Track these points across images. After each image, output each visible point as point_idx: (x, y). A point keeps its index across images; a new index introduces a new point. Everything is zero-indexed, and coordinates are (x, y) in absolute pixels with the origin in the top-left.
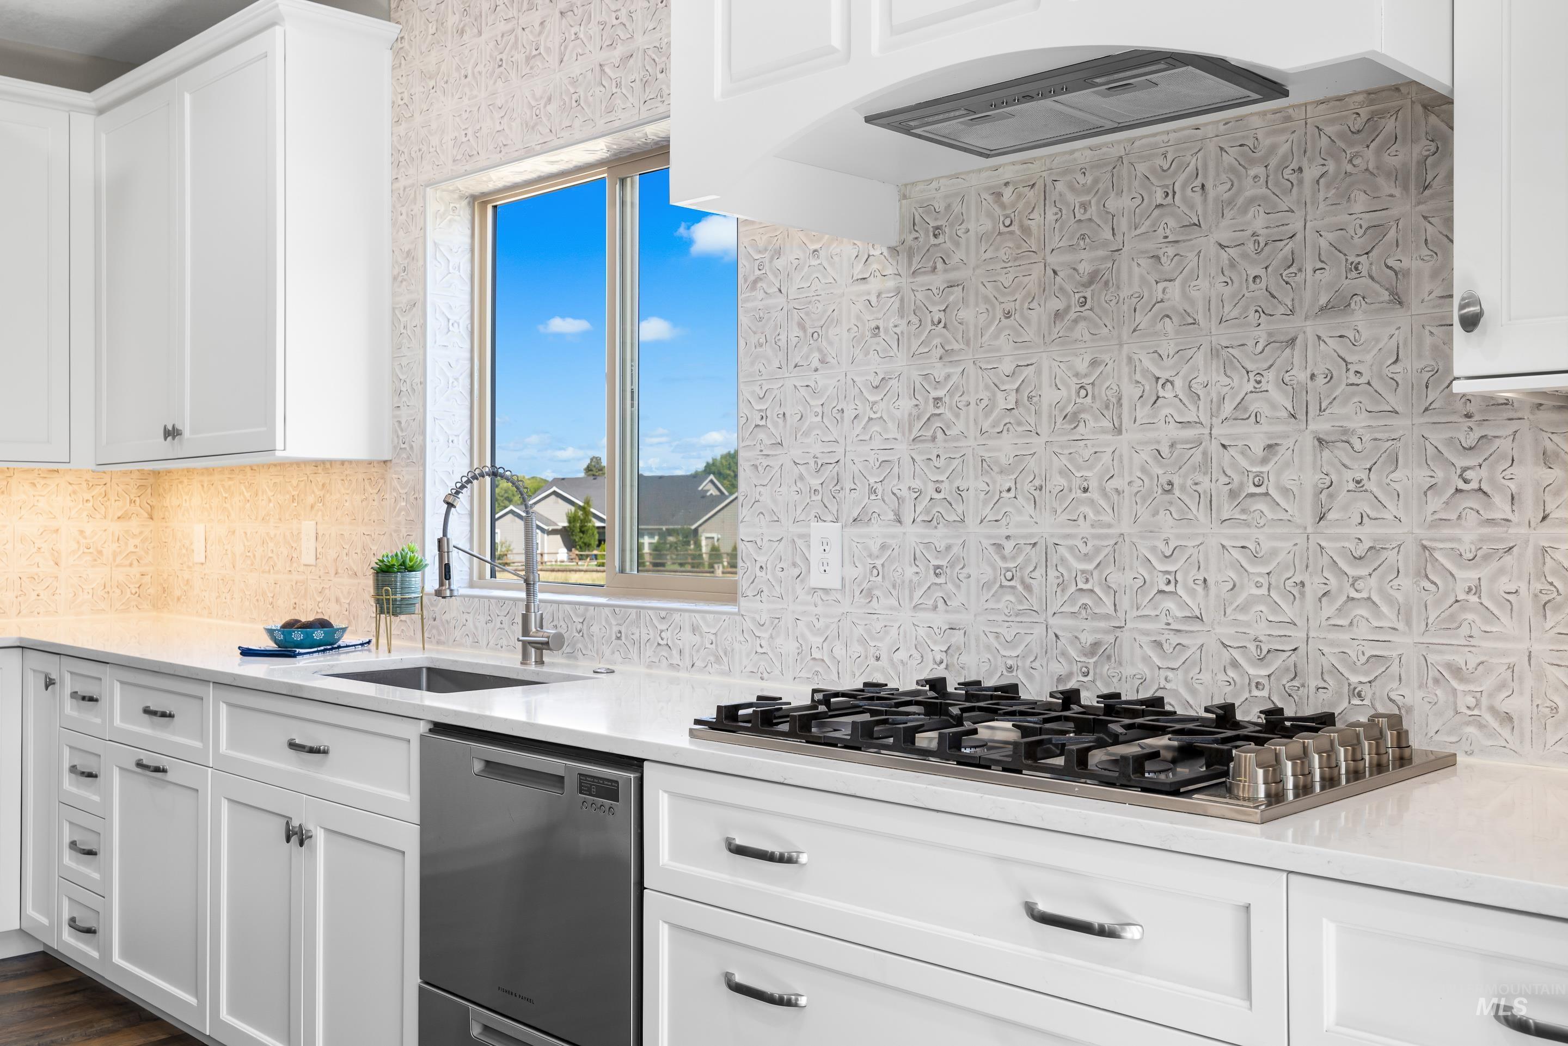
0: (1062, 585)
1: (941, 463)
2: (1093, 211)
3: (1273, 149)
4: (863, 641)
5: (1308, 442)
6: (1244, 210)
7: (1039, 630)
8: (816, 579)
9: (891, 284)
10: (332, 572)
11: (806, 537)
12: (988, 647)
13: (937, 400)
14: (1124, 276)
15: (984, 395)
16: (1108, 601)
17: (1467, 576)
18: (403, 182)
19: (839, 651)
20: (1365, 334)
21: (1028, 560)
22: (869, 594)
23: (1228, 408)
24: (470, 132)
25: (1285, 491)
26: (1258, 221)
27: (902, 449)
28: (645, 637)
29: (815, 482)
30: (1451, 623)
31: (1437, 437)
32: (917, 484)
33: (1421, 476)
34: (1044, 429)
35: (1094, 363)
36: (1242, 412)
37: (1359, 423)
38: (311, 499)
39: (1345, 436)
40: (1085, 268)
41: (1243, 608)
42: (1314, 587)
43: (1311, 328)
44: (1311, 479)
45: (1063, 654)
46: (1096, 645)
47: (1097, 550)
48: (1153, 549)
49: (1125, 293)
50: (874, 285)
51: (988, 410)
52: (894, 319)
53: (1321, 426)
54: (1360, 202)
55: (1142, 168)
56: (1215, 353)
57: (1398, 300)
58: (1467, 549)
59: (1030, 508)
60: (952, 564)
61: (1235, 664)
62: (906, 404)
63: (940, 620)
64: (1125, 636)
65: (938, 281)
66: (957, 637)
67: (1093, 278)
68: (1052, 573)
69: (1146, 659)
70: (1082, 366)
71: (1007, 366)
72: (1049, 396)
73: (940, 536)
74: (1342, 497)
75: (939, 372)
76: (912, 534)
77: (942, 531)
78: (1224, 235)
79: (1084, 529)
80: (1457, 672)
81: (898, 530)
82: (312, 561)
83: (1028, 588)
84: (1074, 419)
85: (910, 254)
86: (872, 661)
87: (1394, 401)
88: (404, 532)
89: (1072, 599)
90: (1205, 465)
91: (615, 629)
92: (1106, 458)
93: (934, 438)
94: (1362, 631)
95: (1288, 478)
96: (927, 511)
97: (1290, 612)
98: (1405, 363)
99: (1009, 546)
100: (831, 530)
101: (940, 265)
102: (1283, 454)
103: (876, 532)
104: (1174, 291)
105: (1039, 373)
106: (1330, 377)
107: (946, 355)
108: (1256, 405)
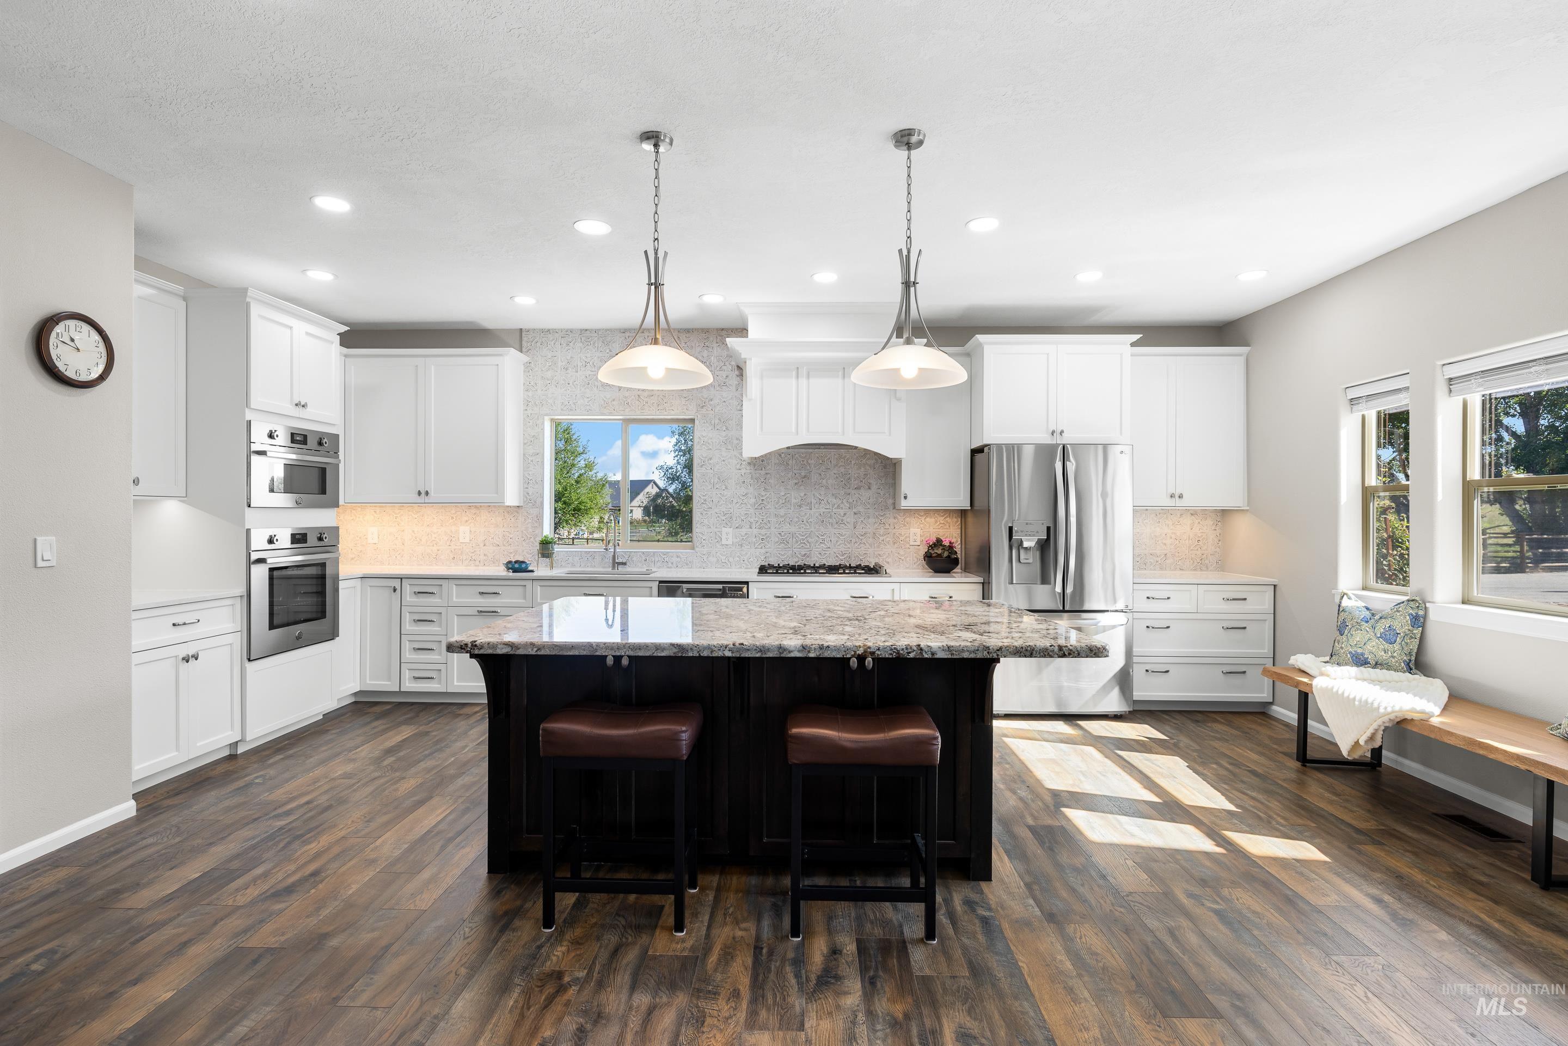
0: (797, 542)
1: (763, 514)
2: (805, 463)
3: (845, 456)
4: (738, 557)
5: (852, 513)
6: (839, 467)
7: (790, 552)
8: (724, 542)
9: (748, 471)
11: (721, 532)
12: (777, 556)
13: (763, 500)
14: (813, 478)
15: (777, 500)
16: (808, 545)
17: (881, 538)
18: (530, 412)
19: (731, 560)
20: (864, 494)
21: (788, 537)
22: (741, 545)
23: (836, 506)
24: (571, 402)
25: (848, 523)
26: (842, 470)
27: (752, 511)
28: (657, 560)
29: (724, 518)
30: (878, 547)
31: (877, 514)
32: (757, 519)
33: (874, 520)
34: (792, 508)
35: (805, 495)
36: (838, 507)
37: (862, 510)
38: (468, 518)
39: (860, 512)
40: (803, 474)
41: (839, 546)
42: (854, 541)
43: (853, 492)
44: (853, 520)
45: (797, 557)
46: (805, 554)
47: (806, 534)
48: (819, 534)
49: (813, 481)
50: (743, 471)
51: (777, 503)
52: (750, 480)
53: (855, 510)
54: (863, 469)
55: (816, 455)
56: (833, 495)
57: (870, 488)
58: (881, 533)
59: (788, 525)
60: (766, 538)
61: (837, 556)
62: (753, 500)
63: (763, 551)
64: (812, 552)
65: (763, 472)
66: (768, 554)
67: (805, 477)
68: (794, 539)
70: (802, 495)
71: (783, 494)
72: (793, 501)
73: (763, 531)
74: (859, 524)
75: (763, 493)
76: (755, 531)
77: (764, 530)
78: (835, 472)
79: (803, 530)
80: (879, 555)
81: (750, 530)
83: (788, 543)
84: (800, 506)
85: (755, 465)
86: (742, 562)
87: (869, 506)
88: (536, 531)
89: (799, 545)
90: (831, 517)
92: (808, 515)
93: (761, 509)
94: (863, 549)
95: (848, 520)
96: (759, 525)
99: (782, 534)
100: (730, 530)
101: (763, 469)
102: (847, 515)
103: (744, 531)
104: (824, 481)
105: (791, 495)
106: (857, 501)
107: (765, 489)
108: (842, 505)
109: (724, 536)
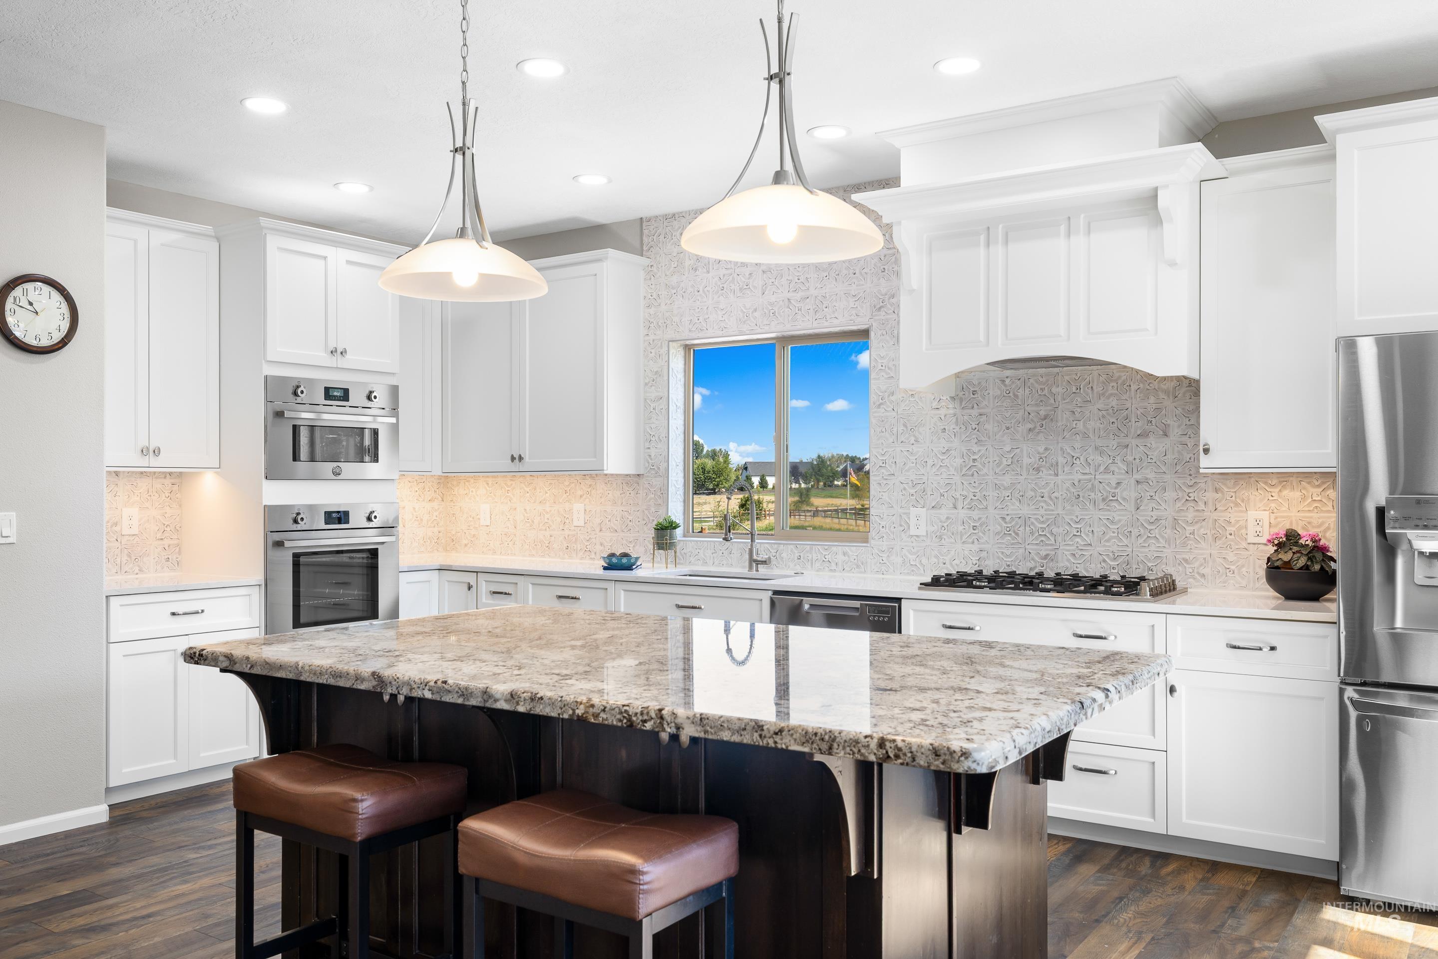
0: (1032, 533)
1: (976, 485)
2: (1046, 392)
3: (1120, 377)
4: (936, 557)
5: (1133, 482)
6: (1108, 398)
7: (1021, 551)
8: (913, 531)
9: (952, 411)
10: (598, 530)
11: (908, 514)
12: (998, 558)
13: (974, 460)
14: (1060, 418)
15: (997, 459)
16: (1052, 539)
17: (1190, 529)
18: (652, 337)
19: (924, 561)
20: (1154, 446)
21: (1017, 523)
22: (941, 538)
23: (1102, 469)
24: (701, 318)
25: (1124, 499)
26: (1114, 402)
27: (957, 479)
28: (815, 558)
29: (912, 491)
30: (1184, 545)
31: (1180, 482)
32: (965, 493)
33: (1174, 495)
34: (1024, 473)
35: (1046, 449)
36: (1107, 470)
37: (1151, 476)
38: (580, 493)
39: (1146, 481)
40: (1042, 413)
41: (1108, 541)
42: (1135, 532)
43: (1134, 442)
44: (1134, 495)
45: (1033, 559)
46: (1047, 555)
47: (1048, 520)
48: (1072, 519)
49: (1060, 424)
50: (943, 412)
51: (999, 465)
52: (954, 426)
53: (1137, 476)
54: (1152, 399)
55: (1067, 378)
56: (1096, 448)
57: (1166, 435)
58: (1190, 519)
59: (1018, 504)
60: (981, 525)
61: (1104, 561)
62: (959, 461)
63: (975, 547)
64: (1059, 552)
65: (975, 412)
66: (984, 554)
67: (1045, 418)
68: (1028, 529)
69: (1068, 560)
70: (1041, 450)
71: (1008, 448)
72: (1026, 461)
73: (975, 514)
74: (1146, 501)
75: (975, 448)
76: (962, 513)
77: (976, 512)
78: (1100, 406)
79: (1042, 512)
80: (1186, 561)
81: (955, 511)
82: (582, 523)
83: (1017, 534)
84: (1038, 470)
85: (961, 400)
86: (942, 565)
87: (1164, 469)
88: (653, 510)
89: (1036, 538)
90: (1093, 489)
91: (797, 555)
92: (1052, 485)
93: (973, 475)
94: (1153, 548)
95: (1125, 494)
96: (969, 504)
97: (1126, 541)
98: (1169, 456)
99: (1008, 518)
100: (922, 512)
101: (975, 406)
102: (1123, 486)
103: (944, 512)
104: (1080, 425)
105: (1022, 451)
106: (1141, 459)
107: (979, 442)
108: (1113, 468)
109: (913, 522)
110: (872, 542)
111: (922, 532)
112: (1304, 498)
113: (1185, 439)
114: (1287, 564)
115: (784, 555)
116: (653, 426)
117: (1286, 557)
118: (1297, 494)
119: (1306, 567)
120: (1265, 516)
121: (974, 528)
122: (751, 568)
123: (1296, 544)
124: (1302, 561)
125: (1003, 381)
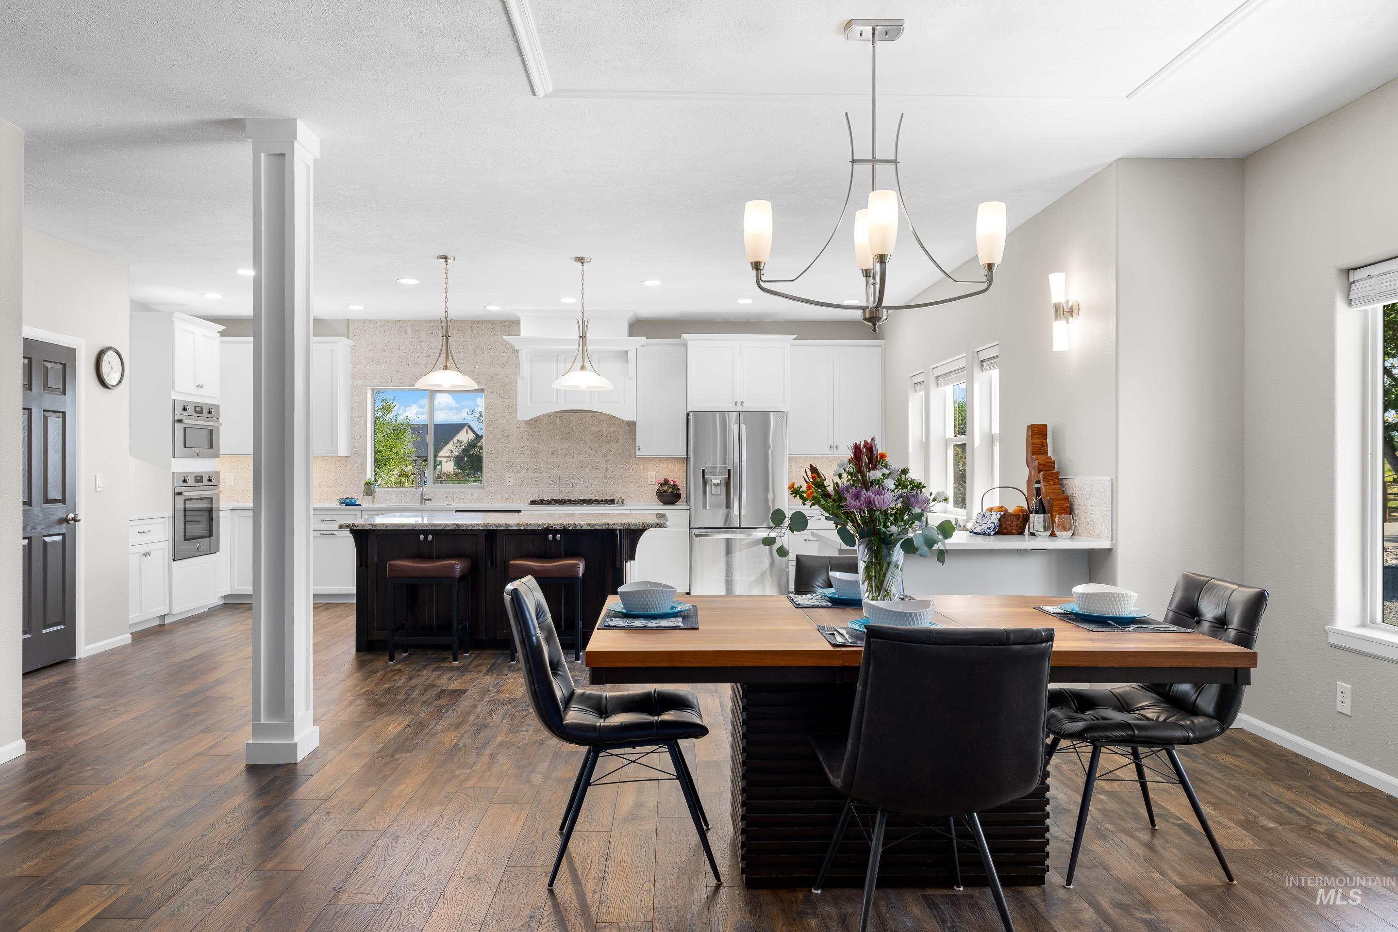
0: (562, 483)
1: (537, 462)
2: (568, 423)
4: (518, 494)
5: (604, 461)
7: (558, 490)
8: (507, 483)
9: (526, 429)
11: (504, 475)
13: (536, 451)
14: (574, 434)
15: (547, 451)
16: (571, 485)
17: (626, 479)
18: (356, 384)
21: (556, 479)
22: (520, 486)
23: (592, 455)
24: (388, 377)
25: (601, 468)
26: (597, 428)
27: (528, 459)
28: (455, 496)
29: (507, 465)
31: (623, 461)
32: (532, 465)
33: (621, 466)
34: (559, 457)
35: (569, 447)
36: (594, 456)
37: (612, 458)
39: (610, 460)
40: (567, 432)
42: (605, 481)
43: (604, 445)
44: (605, 466)
47: (569, 477)
48: (579, 477)
49: (574, 436)
50: (521, 429)
51: (548, 453)
52: (527, 436)
53: (606, 459)
55: (577, 417)
56: (590, 447)
57: (617, 442)
58: (626, 476)
59: (556, 470)
60: (539, 480)
62: (529, 451)
63: (537, 490)
64: (574, 490)
65: (537, 430)
66: (541, 492)
67: (569, 434)
68: (560, 481)
69: (578, 494)
70: (567, 447)
71: (552, 446)
72: (560, 451)
73: (537, 475)
74: (610, 469)
75: (537, 446)
76: (531, 475)
78: (592, 430)
79: (567, 473)
80: (625, 492)
81: (527, 474)
83: (556, 483)
84: (565, 456)
85: (530, 425)
86: (521, 498)
87: (617, 456)
88: (356, 475)
89: (564, 485)
90: (588, 464)
91: (445, 496)
92: (571, 462)
93: (536, 458)
95: (601, 466)
96: (534, 470)
97: (601, 485)
98: (619, 450)
99: (552, 477)
100: (512, 474)
102: (601, 462)
103: (522, 474)
104: (583, 437)
105: (558, 447)
106: (608, 452)
107: (539, 443)
108: (597, 455)
109: (507, 479)
110: (486, 489)
111: (511, 483)
112: (667, 467)
113: (625, 444)
114: (665, 491)
115: (438, 496)
116: (356, 430)
117: (665, 489)
118: (665, 466)
119: (672, 492)
120: (654, 474)
121: (536, 481)
122: (422, 503)
123: (668, 484)
124: (670, 490)
125: (550, 417)
